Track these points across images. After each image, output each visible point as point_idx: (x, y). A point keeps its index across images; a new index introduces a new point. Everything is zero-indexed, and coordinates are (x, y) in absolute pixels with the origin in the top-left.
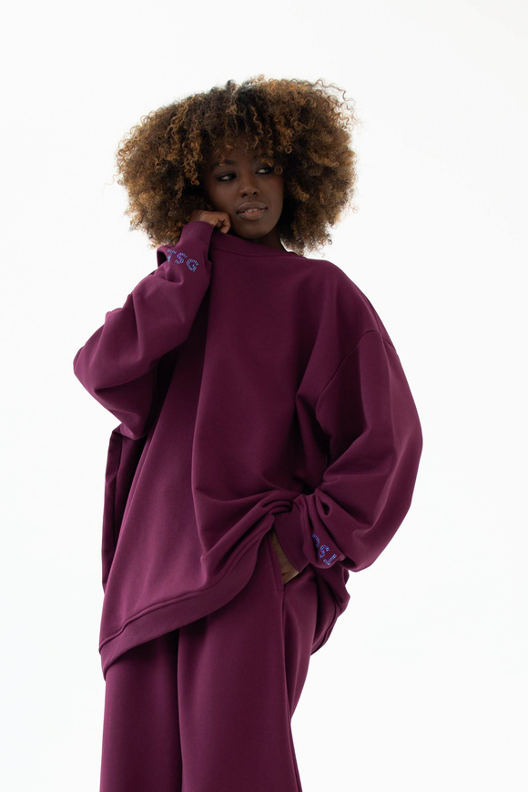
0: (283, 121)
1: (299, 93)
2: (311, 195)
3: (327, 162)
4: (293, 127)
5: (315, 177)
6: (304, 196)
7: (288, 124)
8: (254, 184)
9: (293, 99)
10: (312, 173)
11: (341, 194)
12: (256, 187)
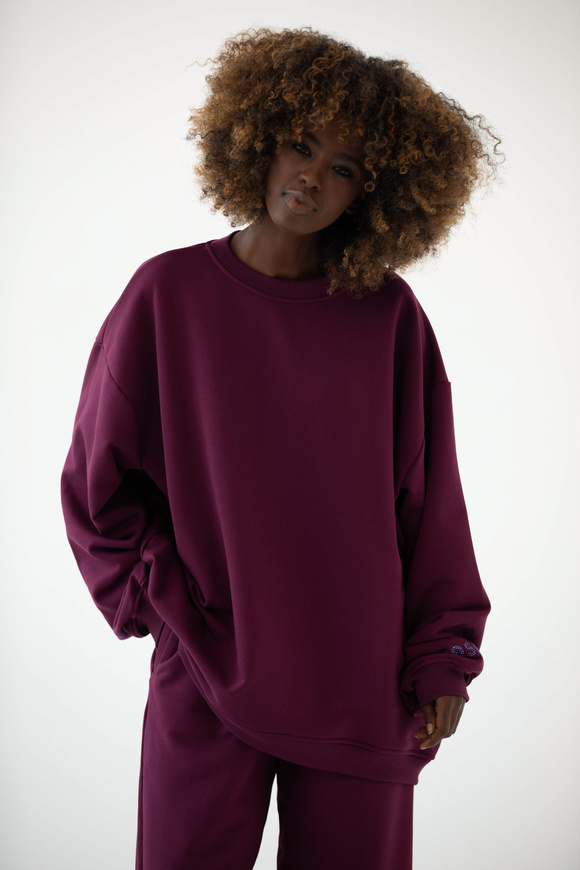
0: (414, 138)
1: (446, 118)
2: (391, 229)
3: (424, 203)
4: (422, 150)
5: (404, 211)
6: (382, 226)
7: (419, 144)
8: (320, 177)
9: (436, 121)
10: (403, 205)
11: (422, 246)
12: (321, 183)
